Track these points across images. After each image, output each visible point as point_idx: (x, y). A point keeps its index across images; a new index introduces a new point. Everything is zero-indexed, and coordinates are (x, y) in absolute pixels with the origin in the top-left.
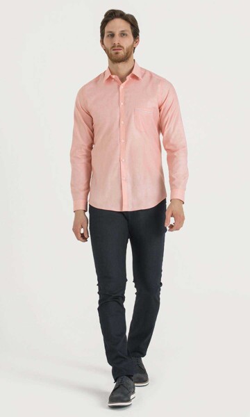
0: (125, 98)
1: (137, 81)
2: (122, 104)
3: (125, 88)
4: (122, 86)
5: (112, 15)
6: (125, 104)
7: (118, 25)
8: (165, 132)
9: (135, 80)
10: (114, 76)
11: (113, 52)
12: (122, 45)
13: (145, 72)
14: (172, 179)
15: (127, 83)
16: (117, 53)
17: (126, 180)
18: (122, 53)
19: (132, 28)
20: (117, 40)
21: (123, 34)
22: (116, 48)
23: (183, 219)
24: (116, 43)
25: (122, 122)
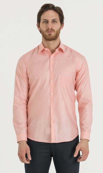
0: (54, 64)
1: (62, 53)
2: (52, 68)
3: (54, 57)
4: (52, 56)
5: (46, 7)
6: (54, 68)
7: (51, 15)
8: (79, 90)
9: (61, 52)
10: (46, 49)
11: (47, 34)
12: (53, 29)
13: (67, 48)
14: (81, 124)
15: (55, 54)
16: (50, 35)
17: (54, 121)
18: (53, 34)
19: (59, 17)
20: (50, 25)
21: (54, 21)
22: (50, 31)
23: (88, 153)
24: (50, 27)
25: (52, 81)
